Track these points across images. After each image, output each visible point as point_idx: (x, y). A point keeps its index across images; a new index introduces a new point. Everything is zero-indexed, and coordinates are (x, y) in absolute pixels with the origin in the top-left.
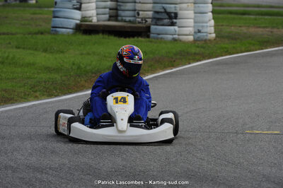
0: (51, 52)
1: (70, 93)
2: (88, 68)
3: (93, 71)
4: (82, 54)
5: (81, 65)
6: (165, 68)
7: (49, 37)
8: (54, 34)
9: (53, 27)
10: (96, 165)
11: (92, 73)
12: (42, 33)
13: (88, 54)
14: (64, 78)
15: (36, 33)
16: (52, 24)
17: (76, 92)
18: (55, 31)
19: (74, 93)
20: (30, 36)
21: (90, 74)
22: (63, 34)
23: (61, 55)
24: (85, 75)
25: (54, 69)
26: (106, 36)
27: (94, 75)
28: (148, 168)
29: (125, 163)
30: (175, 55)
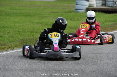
0: (73, 20)
7: (74, 14)
8: (76, 12)
9: (76, 9)
12: (71, 12)
15: (68, 12)
16: (76, 8)
18: (77, 11)
20: (65, 13)
22: (80, 13)
23: (78, 22)
25: (73, 28)
26: (100, 13)
28: (109, 70)
29: (98, 68)
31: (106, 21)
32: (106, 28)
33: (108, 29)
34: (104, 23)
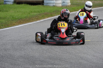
0: (3, 12)
1: (9, 27)
2: (17, 17)
3: (19, 18)
4: (15, 12)
5: (14, 16)
6: (49, 17)
8: (5, 4)
10: (13, 54)
11: (18, 19)
12: (0, 4)
13: (18, 12)
14: (6, 21)
17: (11, 27)
19: (10, 27)
21: (17, 20)
22: (8, 4)
23: (7, 13)
24: (15, 20)
25: (3, 18)
27: (19, 20)
28: (34, 55)
30: (53, 12)
31: (31, 12)
32: (31, 18)
33: (33, 19)
34: (30, 13)
